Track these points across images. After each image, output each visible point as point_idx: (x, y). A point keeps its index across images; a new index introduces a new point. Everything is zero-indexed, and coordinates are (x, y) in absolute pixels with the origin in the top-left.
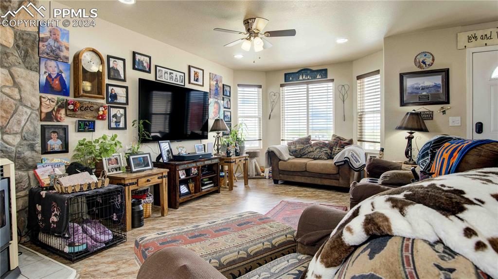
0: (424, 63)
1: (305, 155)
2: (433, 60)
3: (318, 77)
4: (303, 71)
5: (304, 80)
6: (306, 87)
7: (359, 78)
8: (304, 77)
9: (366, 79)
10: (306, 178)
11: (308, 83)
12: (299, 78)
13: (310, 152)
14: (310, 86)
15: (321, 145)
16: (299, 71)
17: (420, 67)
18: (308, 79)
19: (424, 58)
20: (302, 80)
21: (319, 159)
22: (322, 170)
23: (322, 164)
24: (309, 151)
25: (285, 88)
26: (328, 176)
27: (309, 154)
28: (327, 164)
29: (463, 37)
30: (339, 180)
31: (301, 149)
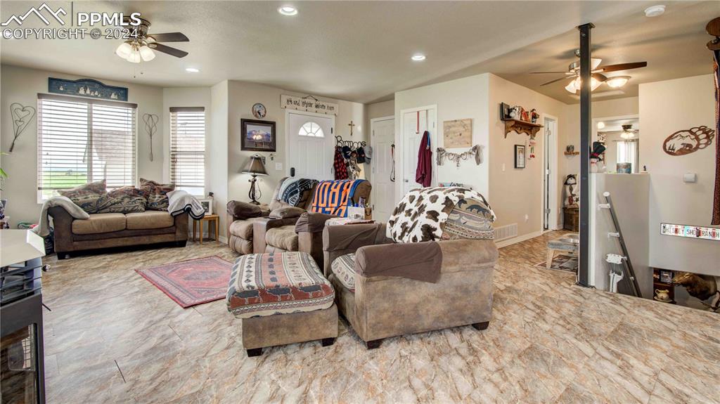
0: (259, 113)
1: (106, 208)
2: (265, 112)
3: (113, 96)
4: (86, 83)
5: (88, 95)
6: (86, 107)
7: (173, 110)
8: (88, 92)
9: (179, 114)
10: (126, 238)
11: (91, 102)
12: (78, 91)
13: (114, 204)
14: (95, 107)
15: (132, 193)
16: (80, 81)
17: (256, 116)
18: (97, 96)
19: (260, 109)
20: (84, 95)
21: (132, 211)
22: (153, 224)
23: (152, 217)
24: (113, 202)
25: (44, 102)
26: (160, 230)
27: (113, 206)
28: (159, 216)
29: (284, 99)
30: (175, 233)
31: (98, 201)
